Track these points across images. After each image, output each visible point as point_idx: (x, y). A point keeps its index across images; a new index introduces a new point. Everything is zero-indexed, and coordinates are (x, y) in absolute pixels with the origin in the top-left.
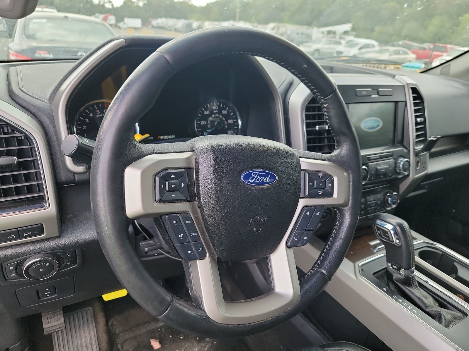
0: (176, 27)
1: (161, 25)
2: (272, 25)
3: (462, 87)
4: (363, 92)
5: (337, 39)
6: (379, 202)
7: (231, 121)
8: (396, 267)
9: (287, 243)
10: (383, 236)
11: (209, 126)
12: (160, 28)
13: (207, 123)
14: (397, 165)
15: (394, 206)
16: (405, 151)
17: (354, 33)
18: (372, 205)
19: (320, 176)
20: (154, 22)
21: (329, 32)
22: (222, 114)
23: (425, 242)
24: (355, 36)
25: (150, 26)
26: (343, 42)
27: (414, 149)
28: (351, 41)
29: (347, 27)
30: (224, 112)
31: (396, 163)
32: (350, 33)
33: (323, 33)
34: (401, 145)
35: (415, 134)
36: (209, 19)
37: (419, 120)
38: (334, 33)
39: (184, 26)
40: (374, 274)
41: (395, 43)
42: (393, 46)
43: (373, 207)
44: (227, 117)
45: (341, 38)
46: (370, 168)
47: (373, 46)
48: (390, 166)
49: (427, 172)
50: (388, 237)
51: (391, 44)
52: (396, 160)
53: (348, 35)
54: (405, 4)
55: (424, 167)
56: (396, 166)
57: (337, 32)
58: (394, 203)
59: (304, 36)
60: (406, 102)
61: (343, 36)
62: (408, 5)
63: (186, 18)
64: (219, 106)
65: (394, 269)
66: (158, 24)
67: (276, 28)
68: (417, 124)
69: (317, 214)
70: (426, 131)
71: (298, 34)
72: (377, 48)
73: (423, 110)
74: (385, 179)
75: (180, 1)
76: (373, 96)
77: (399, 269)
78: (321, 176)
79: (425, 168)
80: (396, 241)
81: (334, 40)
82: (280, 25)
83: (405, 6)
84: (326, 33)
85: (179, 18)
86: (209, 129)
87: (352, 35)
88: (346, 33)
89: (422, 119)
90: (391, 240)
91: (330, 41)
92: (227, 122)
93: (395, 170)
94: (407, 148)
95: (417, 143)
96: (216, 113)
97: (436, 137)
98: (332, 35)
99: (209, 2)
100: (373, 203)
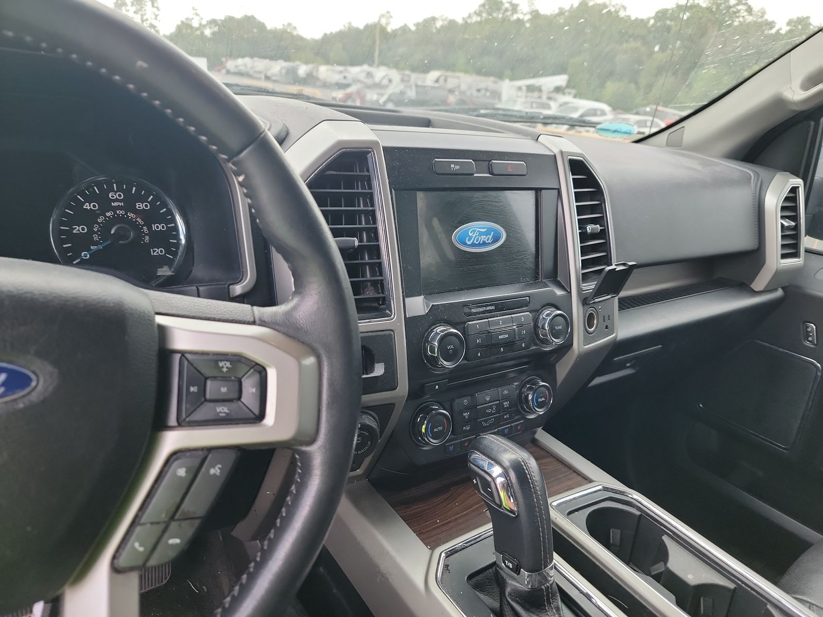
0: (269, 74)
1: (242, 69)
2: (434, 75)
3: (699, 168)
4: (452, 166)
5: (544, 99)
6: (506, 404)
7: (159, 227)
8: (511, 565)
9: (114, 557)
10: (482, 492)
11: (96, 238)
12: (240, 74)
13: (91, 232)
14: (540, 325)
15: (541, 411)
16: (559, 292)
17: (573, 91)
18: (488, 411)
19: (223, 367)
20: (231, 64)
21: (530, 88)
22: (136, 212)
23: (606, 489)
24: (575, 97)
25: (224, 71)
26: (552, 104)
27: (579, 290)
28: (566, 103)
29: (561, 80)
30: (140, 206)
31: (536, 320)
32: (567, 90)
33: (520, 88)
34: (551, 281)
35: (581, 259)
36: (327, 62)
37: (589, 228)
38: (539, 89)
39: (284, 71)
40: (471, 577)
41: (641, 109)
42: (637, 113)
43: (491, 414)
44: (150, 217)
45: (549, 98)
46: (471, 332)
47: (603, 113)
48: (520, 326)
49: (616, 337)
50: (491, 494)
51: (634, 111)
52: (537, 312)
53: (564, 94)
54: (656, 45)
55: (607, 327)
56: (536, 326)
57: (543, 88)
58: (540, 405)
59: (488, 94)
60: (559, 191)
61: (554, 95)
62: (660, 48)
63: (287, 59)
64: (127, 192)
65: (508, 567)
66: (236, 67)
67: (442, 80)
68: (584, 237)
69: (212, 471)
70: (608, 251)
71: (479, 90)
72: (610, 116)
73: (599, 208)
74: (510, 354)
75: (276, 29)
76: (475, 175)
77: (517, 570)
78: (227, 368)
79: (609, 329)
80: (508, 503)
81: (539, 100)
82: (449, 73)
83: (657, 48)
84: (524, 88)
85: (272, 58)
86: (96, 243)
87: (570, 93)
88: (558, 90)
89: (598, 228)
90: (497, 501)
91: (532, 103)
92: (150, 228)
93: (537, 334)
94: (566, 288)
95: (585, 277)
96: (119, 208)
97: (624, 264)
98: (536, 94)
99: (328, 32)
100: (491, 407)
